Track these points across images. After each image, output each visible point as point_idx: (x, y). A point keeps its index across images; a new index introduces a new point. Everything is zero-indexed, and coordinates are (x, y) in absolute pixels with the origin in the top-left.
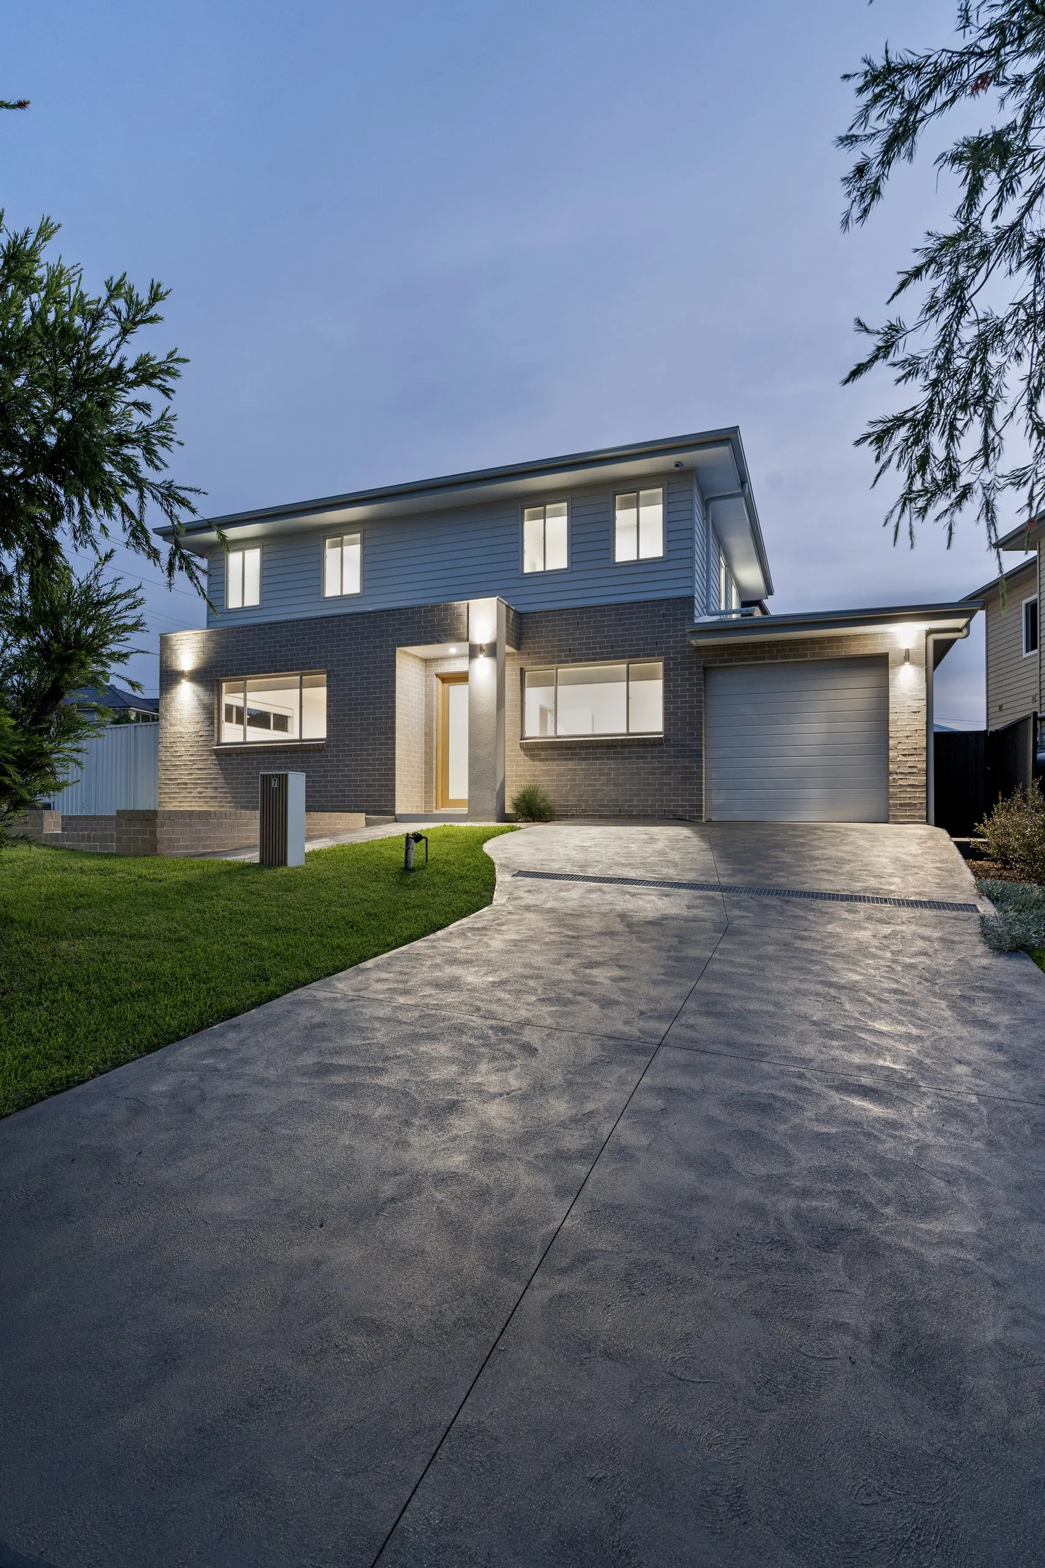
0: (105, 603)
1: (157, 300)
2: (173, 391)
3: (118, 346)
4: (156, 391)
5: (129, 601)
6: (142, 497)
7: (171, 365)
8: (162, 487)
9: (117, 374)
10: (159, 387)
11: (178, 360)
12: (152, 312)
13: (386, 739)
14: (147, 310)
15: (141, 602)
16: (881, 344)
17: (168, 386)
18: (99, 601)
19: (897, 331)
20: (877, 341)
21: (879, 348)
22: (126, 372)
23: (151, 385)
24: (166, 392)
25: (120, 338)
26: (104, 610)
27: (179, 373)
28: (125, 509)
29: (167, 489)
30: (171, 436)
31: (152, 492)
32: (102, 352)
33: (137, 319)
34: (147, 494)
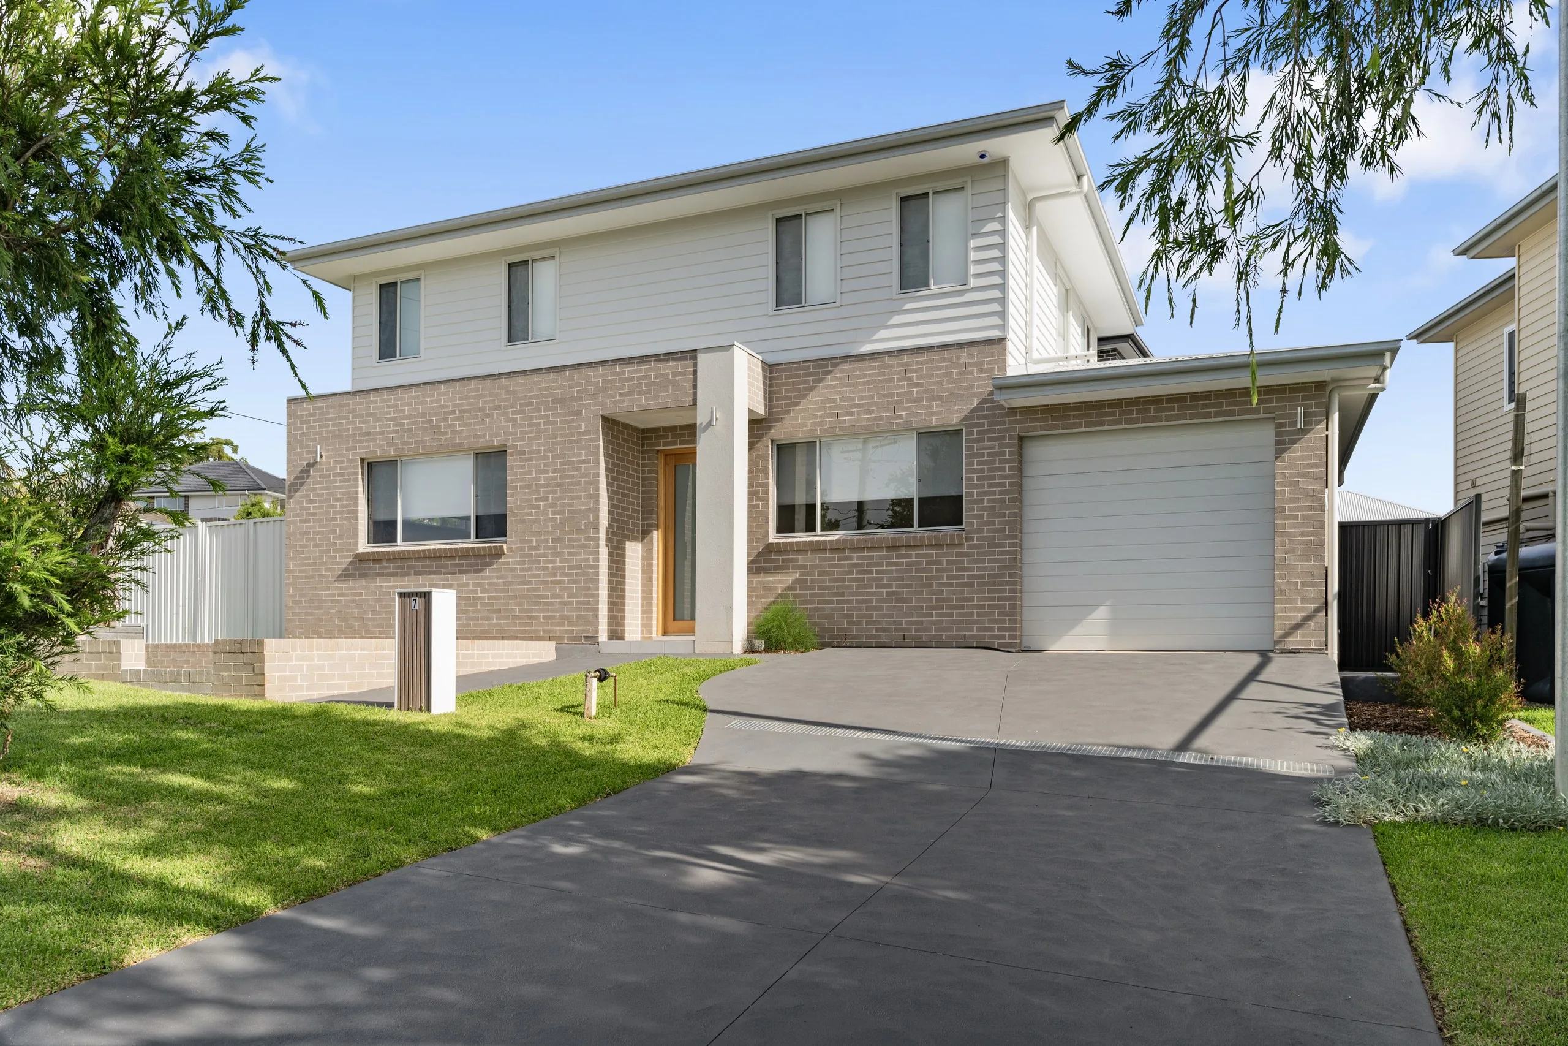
0: (177, 384)
1: (234, 9)
2: (256, 119)
3: (186, 64)
4: (233, 117)
5: (207, 381)
6: (219, 249)
7: (257, 85)
8: (246, 236)
9: (186, 98)
10: (236, 112)
11: (265, 79)
12: (228, 23)
13: (587, 539)
14: (223, 20)
15: (222, 382)
16: (1103, 83)
17: (248, 112)
18: (167, 381)
19: (1122, 67)
20: (1099, 81)
21: (1101, 90)
22: (197, 96)
23: (228, 109)
24: (246, 119)
25: (189, 55)
26: (176, 392)
27: (262, 97)
28: (199, 263)
29: (252, 237)
30: (259, 170)
31: (231, 243)
32: (167, 72)
33: (209, 32)
34: (225, 245)
